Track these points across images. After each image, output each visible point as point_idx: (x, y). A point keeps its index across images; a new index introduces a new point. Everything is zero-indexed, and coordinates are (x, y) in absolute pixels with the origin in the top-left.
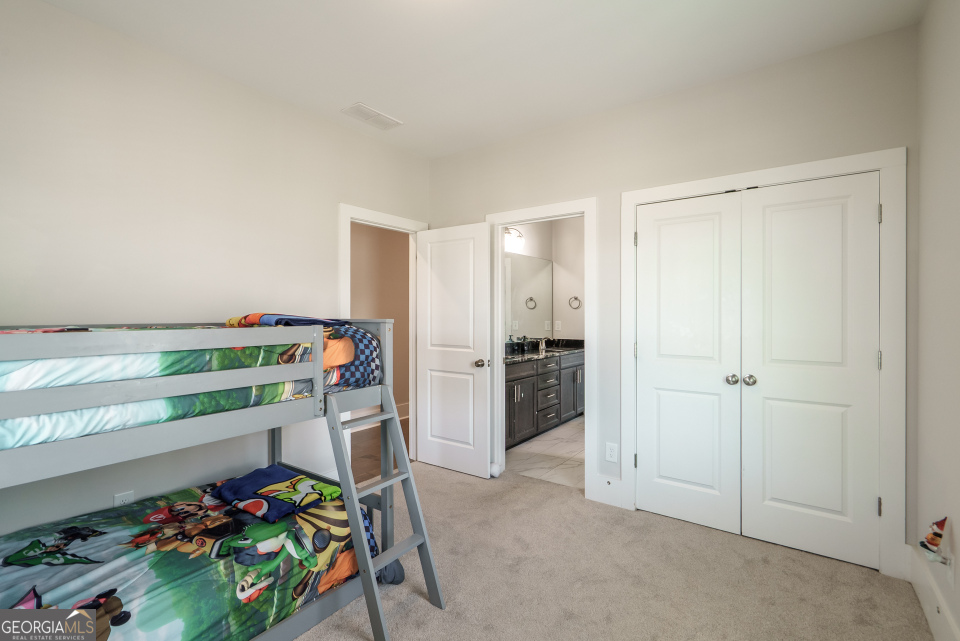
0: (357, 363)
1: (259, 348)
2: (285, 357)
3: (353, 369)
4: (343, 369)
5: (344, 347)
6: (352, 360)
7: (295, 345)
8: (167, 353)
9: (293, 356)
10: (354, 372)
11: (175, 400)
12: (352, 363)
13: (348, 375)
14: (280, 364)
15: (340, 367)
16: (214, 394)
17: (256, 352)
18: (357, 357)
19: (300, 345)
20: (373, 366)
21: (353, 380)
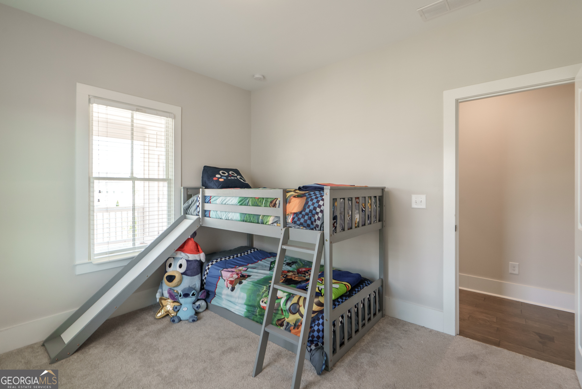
0: (303, 213)
1: (263, 198)
2: (272, 204)
3: (300, 216)
4: (295, 215)
5: (299, 202)
6: (300, 211)
7: (276, 198)
8: (240, 197)
9: (275, 204)
10: (301, 218)
11: (242, 214)
12: (301, 213)
13: (296, 219)
14: (270, 207)
15: (294, 213)
16: (250, 215)
17: (262, 200)
18: (304, 209)
19: (278, 199)
20: (316, 217)
21: (298, 222)
